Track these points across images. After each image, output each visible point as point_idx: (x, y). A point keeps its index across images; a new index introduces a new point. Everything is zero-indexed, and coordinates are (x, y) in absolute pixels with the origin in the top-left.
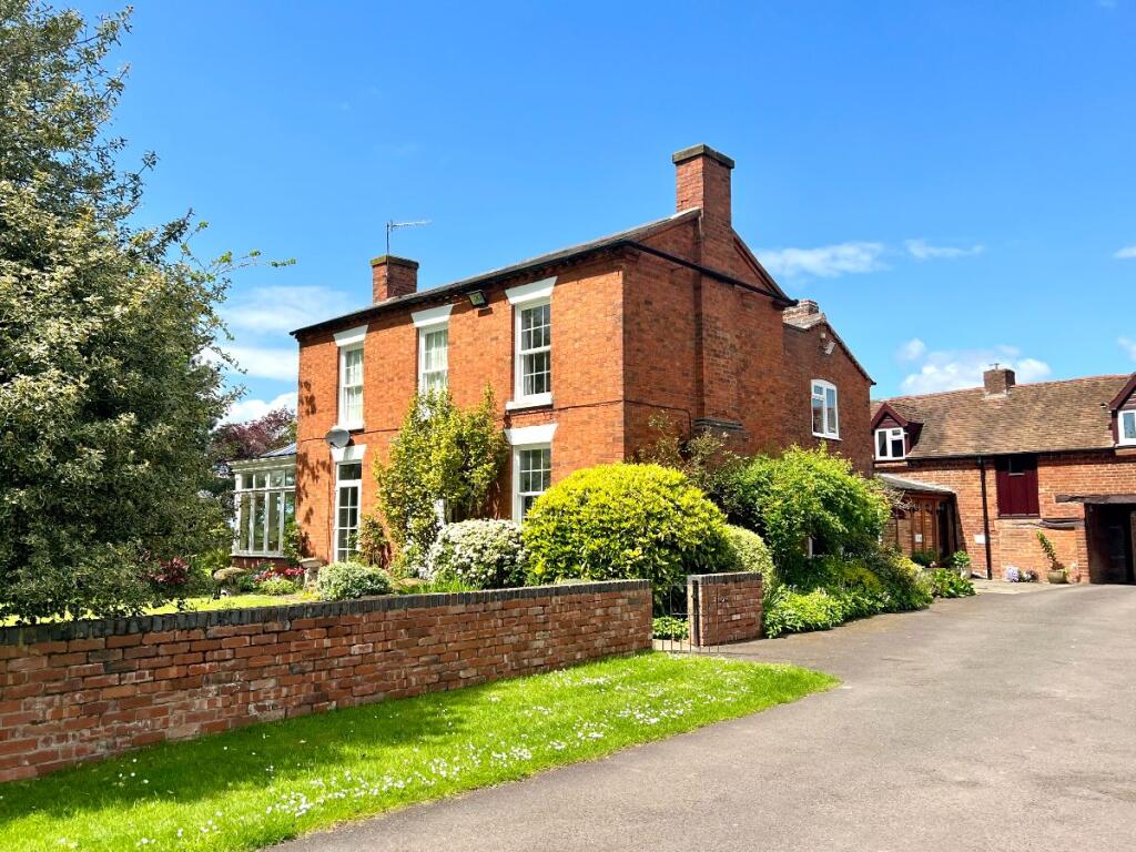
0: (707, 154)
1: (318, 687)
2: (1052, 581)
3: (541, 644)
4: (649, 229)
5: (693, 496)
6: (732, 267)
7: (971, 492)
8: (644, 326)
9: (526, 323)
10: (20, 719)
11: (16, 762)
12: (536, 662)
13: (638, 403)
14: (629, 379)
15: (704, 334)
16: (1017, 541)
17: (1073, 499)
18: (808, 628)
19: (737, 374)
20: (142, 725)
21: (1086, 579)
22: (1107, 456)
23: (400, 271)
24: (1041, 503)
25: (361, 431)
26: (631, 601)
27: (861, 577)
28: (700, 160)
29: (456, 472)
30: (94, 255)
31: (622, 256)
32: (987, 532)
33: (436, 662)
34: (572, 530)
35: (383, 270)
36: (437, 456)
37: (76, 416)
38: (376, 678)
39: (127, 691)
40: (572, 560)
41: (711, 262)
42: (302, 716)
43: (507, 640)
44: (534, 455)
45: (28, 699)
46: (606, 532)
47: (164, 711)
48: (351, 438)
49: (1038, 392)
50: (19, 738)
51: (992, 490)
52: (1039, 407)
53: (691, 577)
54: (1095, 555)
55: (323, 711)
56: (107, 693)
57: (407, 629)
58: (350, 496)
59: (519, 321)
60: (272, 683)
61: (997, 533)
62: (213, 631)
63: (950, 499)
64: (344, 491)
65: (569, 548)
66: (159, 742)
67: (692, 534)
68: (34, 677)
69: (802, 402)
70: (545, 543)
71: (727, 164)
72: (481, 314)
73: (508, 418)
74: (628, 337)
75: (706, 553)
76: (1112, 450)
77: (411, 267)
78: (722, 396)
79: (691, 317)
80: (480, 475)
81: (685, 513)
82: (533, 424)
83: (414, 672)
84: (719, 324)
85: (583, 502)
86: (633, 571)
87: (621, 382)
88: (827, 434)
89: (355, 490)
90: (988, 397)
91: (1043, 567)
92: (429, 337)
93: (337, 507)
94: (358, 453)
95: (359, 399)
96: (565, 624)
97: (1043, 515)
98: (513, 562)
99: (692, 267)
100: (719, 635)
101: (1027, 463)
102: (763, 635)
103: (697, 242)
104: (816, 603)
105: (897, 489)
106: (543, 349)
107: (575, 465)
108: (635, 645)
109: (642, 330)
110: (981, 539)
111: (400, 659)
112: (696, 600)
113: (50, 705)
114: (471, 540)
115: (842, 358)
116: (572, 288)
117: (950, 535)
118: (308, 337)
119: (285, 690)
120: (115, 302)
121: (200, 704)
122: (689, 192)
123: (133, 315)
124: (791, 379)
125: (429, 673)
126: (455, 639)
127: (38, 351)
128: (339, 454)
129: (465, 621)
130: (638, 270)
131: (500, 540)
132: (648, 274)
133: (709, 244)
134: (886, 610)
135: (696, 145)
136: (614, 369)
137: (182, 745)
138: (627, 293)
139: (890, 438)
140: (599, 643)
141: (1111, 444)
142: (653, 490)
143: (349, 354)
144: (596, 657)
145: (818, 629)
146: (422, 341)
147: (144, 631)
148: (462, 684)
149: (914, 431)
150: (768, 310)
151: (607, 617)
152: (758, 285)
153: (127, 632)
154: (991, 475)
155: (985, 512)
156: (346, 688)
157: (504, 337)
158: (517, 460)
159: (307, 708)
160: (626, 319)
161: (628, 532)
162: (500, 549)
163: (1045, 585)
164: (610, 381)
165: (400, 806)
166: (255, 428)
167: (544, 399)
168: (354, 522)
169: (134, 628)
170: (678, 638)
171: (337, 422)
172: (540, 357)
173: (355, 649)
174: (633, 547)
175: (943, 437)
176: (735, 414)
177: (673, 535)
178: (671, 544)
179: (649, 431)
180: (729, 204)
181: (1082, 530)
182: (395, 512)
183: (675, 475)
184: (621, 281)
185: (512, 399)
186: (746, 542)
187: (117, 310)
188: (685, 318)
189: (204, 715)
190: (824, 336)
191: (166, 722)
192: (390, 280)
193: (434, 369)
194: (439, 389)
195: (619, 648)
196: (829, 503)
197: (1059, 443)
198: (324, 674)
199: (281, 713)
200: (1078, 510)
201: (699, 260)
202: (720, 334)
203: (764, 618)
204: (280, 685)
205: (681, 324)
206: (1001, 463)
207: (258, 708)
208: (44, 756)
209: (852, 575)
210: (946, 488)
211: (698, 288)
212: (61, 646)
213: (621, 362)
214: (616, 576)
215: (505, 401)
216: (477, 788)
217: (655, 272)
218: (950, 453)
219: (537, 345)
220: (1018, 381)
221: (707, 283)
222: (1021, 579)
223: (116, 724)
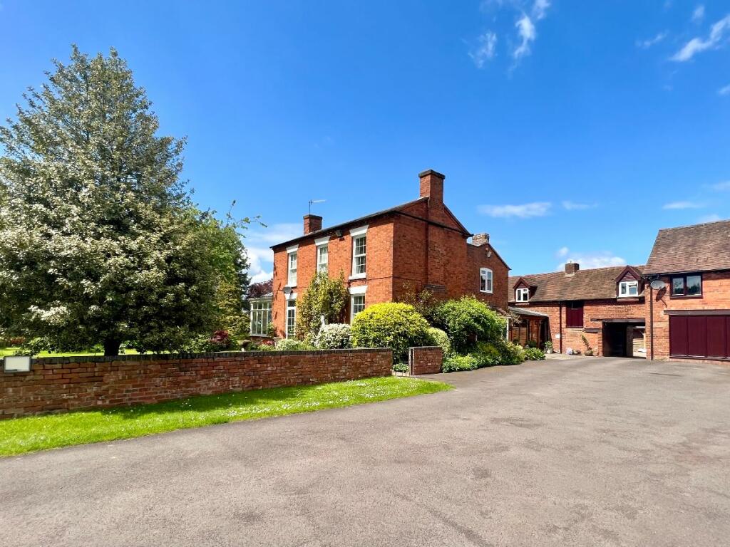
0: (433, 173)
1: (255, 381)
2: (587, 355)
3: (344, 371)
4: (405, 205)
5: (416, 316)
6: (443, 220)
7: (555, 317)
8: (402, 246)
9: (357, 245)
10: (152, 385)
11: (150, 398)
12: (341, 377)
13: (399, 278)
14: (395, 268)
15: (429, 249)
16: (573, 339)
17: (598, 320)
18: (461, 370)
19: (445, 265)
20: (192, 389)
21: (601, 354)
22: (613, 302)
23: (314, 221)
24: (584, 322)
25: (296, 287)
26: (383, 356)
27: (490, 350)
28: (429, 176)
29: (327, 305)
30: (171, 228)
31: (393, 217)
32: (561, 334)
33: (301, 375)
34: (367, 329)
35: (308, 221)
36: (320, 298)
37: (164, 284)
38: (278, 379)
39: (187, 378)
40: (367, 340)
41: (434, 219)
42: (250, 391)
43: (329, 368)
44: (360, 298)
45: (154, 379)
46: (379, 329)
47: (199, 385)
48: (292, 290)
49: (588, 273)
50: (151, 391)
51: (564, 316)
52: (587, 280)
53: (410, 348)
54: (607, 345)
55: (257, 390)
56: (181, 378)
57: (289, 363)
58: (291, 313)
59: (355, 243)
60: (238, 378)
61: (565, 334)
62: (216, 359)
63: (546, 320)
64: (290, 311)
65: (366, 336)
66: (199, 395)
67: (413, 332)
68: (156, 371)
69: (475, 277)
70: (357, 333)
71: (442, 177)
72: (340, 240)
73: (350, 283)
74: (395, 250)
75: (419, 339)
76: (615, 299)
77: (320, 219)
78: (437, 275)
79: (424, 242)
80: (337, 307)
81: (411, 323)
82: (359, 285)
83: (292, 378)
84: (436, 245)
85: (371, 317)
86: (389, 345)
87: (392, 269)
88: (487, 291)
89: (293, 311)
90: (567, 275)
91: (583, 349)
92: (321, 249)
93: (287, 317)
94: (295, 296)
95: (295, 275)
96: (355, 364)
97: (585, 327)
98: (347, 341)
99: (425, 221)
100: (420, 371)
101: (579, 304)
102: (441, 371)
103: (427, 210)
104: (467, 360)
105: (517, 314)
106: (364, 255)
107: (373, 302)
108: (384, 373)
109: (401, 248)
110: (558, 336)
111: (287, 373)
112: (412, 357)
113: (161, 380)
114: (331, 332)
115: (496, 259)
116: (374, 230)
117: (546, 334)
118: (278, 248)
119: (242, 381)
120: (177, 245)
121: (212, 384)
122: (425, 189)
123: (183, 249)
124: (471, 268)
125: (298, 379)
126: (308, 367)
127: (151, 262)
128: (288, 296)
129: (312, 361)
130: (400, 223)
131: (343, 332)
132: (404, 224)
133: (433, 211)
134: (500, 364)
135: (427, 169)
136: (389, 263)
137: (206, 396)
138: (395, 232)
139: (522, 292)
140: (369, 371)
141: (615, 296)
142: (398, 313)
143: (292, 256)
144: (367, 376)
145: (466, 370)
146: (319, 251)
147: (192, 358)
148: (311, 383)
149: (533, 290)
150: (459, 238)
151: (372, 362)
152: (455, 228)
153: (187, 358)
154: (564, 309)
155: (561, 326)
156: (266, 382)
157: (348, 249)
158: (353, 300)
159: (251, 388)
160: (394, 243)
161: (388, 330)
162: (343, 335)
163: (584, 356)
164: (388, 268)
165: (267, 416)
166: (266, 285)
167: (363, 275)
168: (293, 324)
169: (189, 357)
170: (405, 372)
171: (287, 283)
172: (362, 258)
173: (269, 368)
174: (389, 335)
175: (544, 293)
176: (443, 282)
177: (405, 331)
178: (404, 335)
179: (403, 289)
180: (442, 195)
181: (601, 333)
182: (304, 320)
183: (410, 307)
184: (393, 227)
185: (352, 275)
186: (439, 335)
187: (178, 248)
188: (421, 242)
189: (213, 388)
190: (487, 249)
191: (200, 389)
192: (310, 225)
193: (323, 263)
194: (323, 271)
195: (377, 374)
196: (477, 320)
197: (594, 296)
198: (257, 377)
199: (241, 389)
200: (600, 325)
201: (427, 218)
202: (436, 249)
203: (442, 365)
204: (241, 380)
205: (419, 245)
206: (568, 304)
207: (233, 387)
208: (160, 397)
209: (487, 349)
210: (546, 315)
211: (427, 229)
212: (165, 361)
213: (392, 261)
214: (382, 347)
215: (348, 276)
216: (295, 414)
217: (408, 223)
218: (546, 300)
219: (361, 253)
220: (581, 268)
221: (431, 228)
222: (573, 354)
223: (184, 389)
